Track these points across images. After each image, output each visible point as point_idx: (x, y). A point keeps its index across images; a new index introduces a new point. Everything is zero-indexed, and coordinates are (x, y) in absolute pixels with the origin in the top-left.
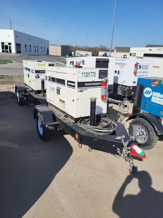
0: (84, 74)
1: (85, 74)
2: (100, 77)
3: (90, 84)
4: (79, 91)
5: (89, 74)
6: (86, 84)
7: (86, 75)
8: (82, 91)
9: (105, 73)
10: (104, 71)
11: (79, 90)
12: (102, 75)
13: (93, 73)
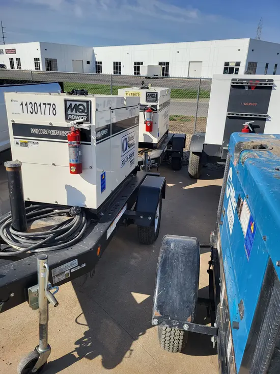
0: (25, 107)
1: (29, 106)
2: (67, 118)
3: (45, 132)
4: (17, 144)
5: (39, 108)
6: (33, 131)
7: (30, 109)
8: (26, 145)
9: (81, 107)
10: (78, 103)
11: (19, 141)
12: (74, 112)
13: (48, 107)
